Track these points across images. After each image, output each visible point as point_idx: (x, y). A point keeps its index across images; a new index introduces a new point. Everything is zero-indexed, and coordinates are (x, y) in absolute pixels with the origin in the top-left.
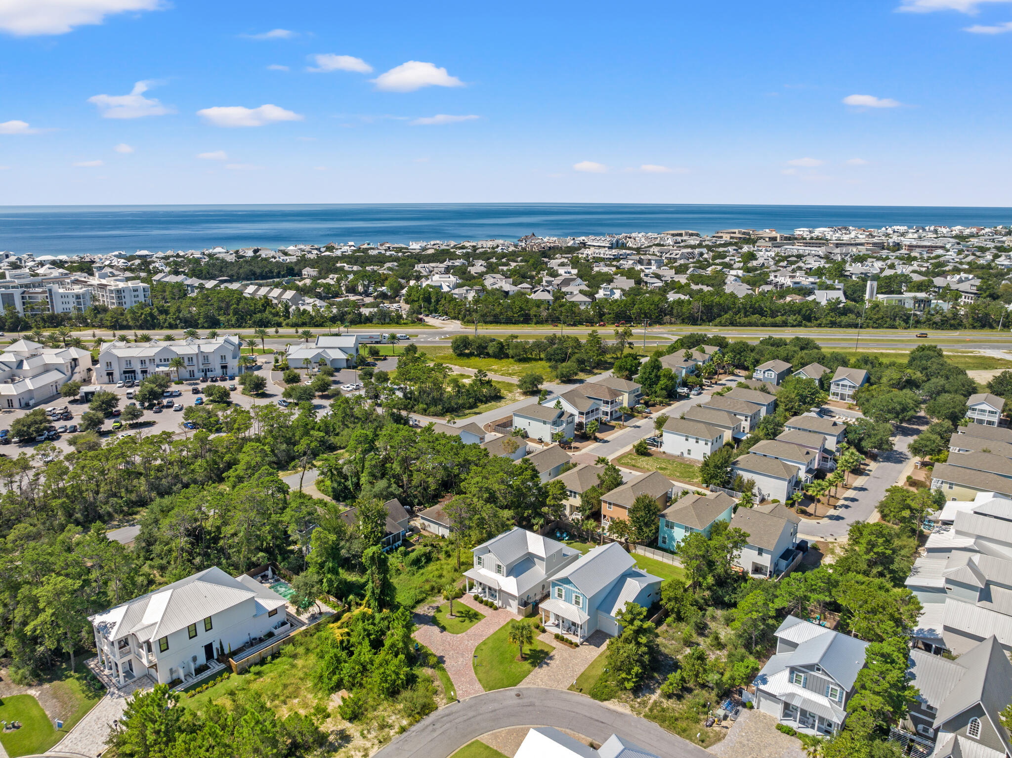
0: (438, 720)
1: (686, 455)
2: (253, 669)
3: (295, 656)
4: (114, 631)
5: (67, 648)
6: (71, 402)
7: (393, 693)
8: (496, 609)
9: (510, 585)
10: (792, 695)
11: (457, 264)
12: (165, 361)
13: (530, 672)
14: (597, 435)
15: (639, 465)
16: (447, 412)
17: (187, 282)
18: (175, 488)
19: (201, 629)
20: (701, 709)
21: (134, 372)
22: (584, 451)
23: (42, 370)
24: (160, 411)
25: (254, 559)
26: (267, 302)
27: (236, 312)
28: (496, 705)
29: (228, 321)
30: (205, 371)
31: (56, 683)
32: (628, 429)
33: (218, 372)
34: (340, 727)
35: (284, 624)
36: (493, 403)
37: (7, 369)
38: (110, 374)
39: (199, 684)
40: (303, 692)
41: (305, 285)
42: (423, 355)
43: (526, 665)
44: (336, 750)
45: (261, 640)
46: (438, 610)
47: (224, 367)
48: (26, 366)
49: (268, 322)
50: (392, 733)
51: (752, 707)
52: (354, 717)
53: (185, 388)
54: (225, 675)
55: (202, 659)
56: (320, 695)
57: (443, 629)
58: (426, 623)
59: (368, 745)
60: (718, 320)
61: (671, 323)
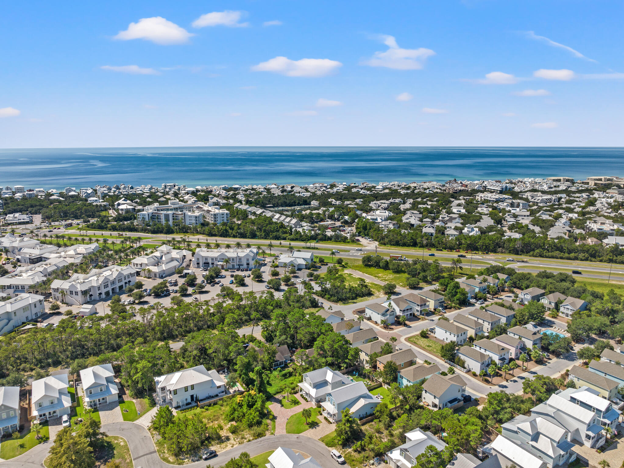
0: (263, 440)
1: (445, 340)
2: (205, 407)
3: (222, 405)
4: (160, 384)
5: (146, 387)
6: (180, 277)
7: (250, 426)
8: (307, 401)
9: (313, 392)
10: (399, 461)
11: (397, 201)
12: (222, 260)
13: (307, 429)
14: (407, 322)
15: (418, 343)
16: (340, 300)
17: (249, 210)
18: (204, 327)
19: (189, 389)
20: (365, 459)
21: (208, 263)
22: (395, 331)
23: (170, 260)
24: (214, 286)
25: (222, 363)
26: (282, 226)
27: (265, 231)
28: (287, 439)
29: (261, 235)
30: (239, 265)
31: (142, 399)
32: (427, 321)
33: (245, 266)
34: (228, 435)
35: (223, 392)
36: (366, 297)
37: (156, 259)
38: (198, 264)
39: (185, 409)
40: (220, 420)
41: (306, 214)
42: (346, 264)
43: (307, 427)
44: (223, 443)
45: (213, 397)
46: (284, 398)
47: (248, 264)
48: (164, 258)
49: (279, 237)
50: (245, 441)
51: (387, 463)
52: (233, 432)
53: (228, 274)
54: (195, 408)
55: (189, 400)
56: (225, 422)
57: (282, 406)
58: (277, 402)
59: (235, 443)
60: (531, 253)
61: (502, 253)
